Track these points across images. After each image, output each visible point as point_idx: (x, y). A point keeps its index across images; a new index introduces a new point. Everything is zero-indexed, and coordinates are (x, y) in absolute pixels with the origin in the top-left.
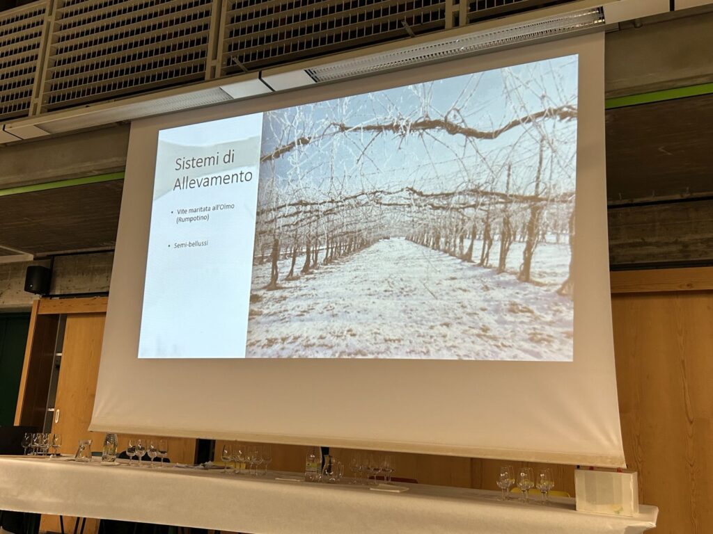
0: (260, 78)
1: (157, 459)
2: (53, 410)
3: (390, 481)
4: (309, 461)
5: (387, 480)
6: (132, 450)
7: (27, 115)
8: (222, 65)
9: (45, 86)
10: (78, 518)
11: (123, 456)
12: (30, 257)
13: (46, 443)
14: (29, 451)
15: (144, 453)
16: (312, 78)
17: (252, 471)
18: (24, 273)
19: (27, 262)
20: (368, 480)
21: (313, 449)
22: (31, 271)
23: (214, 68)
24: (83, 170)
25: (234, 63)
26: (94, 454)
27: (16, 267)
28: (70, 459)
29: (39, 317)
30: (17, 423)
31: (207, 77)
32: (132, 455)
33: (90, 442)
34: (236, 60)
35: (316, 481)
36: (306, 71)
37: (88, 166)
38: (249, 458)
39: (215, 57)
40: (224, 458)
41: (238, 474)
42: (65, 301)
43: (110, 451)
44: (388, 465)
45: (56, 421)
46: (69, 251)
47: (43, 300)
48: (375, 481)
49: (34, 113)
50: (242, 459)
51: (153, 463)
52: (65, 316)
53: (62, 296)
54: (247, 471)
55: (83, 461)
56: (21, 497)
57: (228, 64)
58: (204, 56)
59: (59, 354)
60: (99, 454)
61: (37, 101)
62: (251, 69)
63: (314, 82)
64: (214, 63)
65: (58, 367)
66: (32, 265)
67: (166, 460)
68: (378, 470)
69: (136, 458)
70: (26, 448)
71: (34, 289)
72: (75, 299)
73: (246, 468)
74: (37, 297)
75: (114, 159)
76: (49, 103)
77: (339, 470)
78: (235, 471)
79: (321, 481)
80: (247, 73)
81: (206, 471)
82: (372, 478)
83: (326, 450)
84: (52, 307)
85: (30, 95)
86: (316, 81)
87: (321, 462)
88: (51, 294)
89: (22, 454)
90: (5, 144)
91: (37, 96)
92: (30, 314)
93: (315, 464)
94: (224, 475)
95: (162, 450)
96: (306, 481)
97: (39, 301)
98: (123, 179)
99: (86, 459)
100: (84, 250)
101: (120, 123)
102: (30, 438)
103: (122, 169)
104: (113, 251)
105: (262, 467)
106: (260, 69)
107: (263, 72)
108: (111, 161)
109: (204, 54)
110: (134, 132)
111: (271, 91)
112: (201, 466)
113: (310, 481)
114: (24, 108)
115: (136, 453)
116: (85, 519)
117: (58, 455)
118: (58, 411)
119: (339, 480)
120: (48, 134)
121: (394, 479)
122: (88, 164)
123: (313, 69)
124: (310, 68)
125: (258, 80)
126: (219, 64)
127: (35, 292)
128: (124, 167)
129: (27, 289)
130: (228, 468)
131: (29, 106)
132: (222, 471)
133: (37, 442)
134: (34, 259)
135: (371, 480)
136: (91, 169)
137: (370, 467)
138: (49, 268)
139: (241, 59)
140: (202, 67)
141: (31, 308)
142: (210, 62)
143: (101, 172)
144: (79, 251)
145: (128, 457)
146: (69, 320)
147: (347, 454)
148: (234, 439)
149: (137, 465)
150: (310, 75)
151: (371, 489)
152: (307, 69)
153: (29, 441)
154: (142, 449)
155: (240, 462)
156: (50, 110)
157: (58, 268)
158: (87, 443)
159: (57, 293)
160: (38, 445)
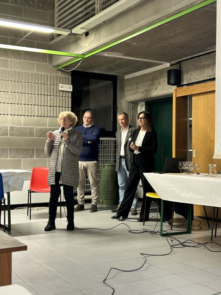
2: (191, 150)
12: (168, 65)
13: (191, 167)
14: (183, 171)
18: (166, 74)
19: (167, 68)
22: (169, 72)
27: (161, 71)
28: (205, 175)
29: (177, 98)
30: (174, 156)
42: (190, 87)
45: (194, 156)
46: (189, 57)
47: (178, 88)
52: (191, 96)
53: (188, 85)
55: (212, 176)
56: (183, 195)
59: (190, 119)
65: (191, 126)
66: (169, 69)
70: (181, 169)
71: (172, 83)
72: (195, 85)
74: (175, 87)
84: (183, 92)
88: (182, 84)
89: (180, 173)
97: (176, 89)
99: (215, 175)
100: (197, 55)
104: (215, 51)
116: (218, 208)
117: (198, 174)
118: (194, 150)
127: (173, 85)
129: (169, 83)
133: (186, 166)
134: (171, 66)
138: (178, 69)
141: (172, 94)
144: (194, 56)
146: (193, 98)
153: (182, 165)
157: (184, 69)
158: (213, 166)
159: (185, 83)
160: (187, 168)
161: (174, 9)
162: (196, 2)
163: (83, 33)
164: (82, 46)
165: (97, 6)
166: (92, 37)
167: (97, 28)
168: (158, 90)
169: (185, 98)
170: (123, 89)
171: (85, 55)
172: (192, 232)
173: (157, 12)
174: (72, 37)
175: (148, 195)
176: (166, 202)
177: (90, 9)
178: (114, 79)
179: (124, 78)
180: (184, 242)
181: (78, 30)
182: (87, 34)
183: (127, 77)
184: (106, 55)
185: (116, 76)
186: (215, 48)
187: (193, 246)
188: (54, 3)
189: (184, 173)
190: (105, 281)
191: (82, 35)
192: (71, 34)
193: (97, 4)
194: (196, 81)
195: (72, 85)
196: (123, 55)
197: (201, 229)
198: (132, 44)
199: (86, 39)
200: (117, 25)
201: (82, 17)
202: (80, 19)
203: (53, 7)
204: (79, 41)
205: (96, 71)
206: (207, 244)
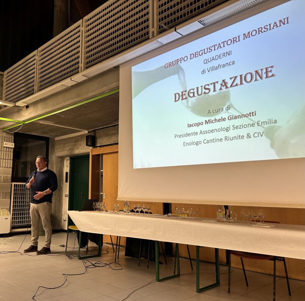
0: (175, 30)
1: (146, 212)
2: (102, 193)
3: (263, 222)
4: (219, 212)
5: (262, 221)
6: (136, 208)
7: (79, 72)
8: (157, 30)
9: (84, 57)
10: (118, 236)
11: (132, 211)
12: (86, 132)
13: (101, 206)
14: (96, 209)
15: (140, 210)
16: (202, 24)
17: (191, 218)
18: (85, 138)
19: (86, 134)
20: (251, 222)
21: (220, 207)
22: (87, 137)
23: (153, 32)
24: (102, 91)
25: (162, 27)
26: (120, 211)
27: (81, 136)
28: (111, 212)
29: (93, 156)
30: (90, 198)
31: (151, 37)
32: (136, 210)
33: (118, 205)
34: (163, 25)
35: (223, 222)
36: (198, 21)
37: (104, 89)
38: (188, 212)
39: (153, 27)
40: (176, 212)
41: (184, 218)
42: (102, 148)
43: (127, 209)
44: (262, 214)
45: (104, 198)
46: (101, 128)
47: (93, 149)
48: (255, 222)
49: (81, 71)
50: (184, 212)
51: (145, 214)
52: (102, 154)
53: (100, 146)
54: (188, 217)
55: (116, 213)
56: (95, 227)
57: (160, 28)
58: (148, 28)
59: (102, 171)
60: (123, 211)
61: (81, 65)
62: (171, 28)
63: (203, 26)
64: (153, 29)
65: (102, 176)
66: (87, 135)
67: (151, 213)
68: (256, 217)
69: (137, 212)
70: (94, 208)
71: (89, 145)
72: (105, 147)
73: (187, 216)
74: (91, 148)
75: (114, 84)
76: (86, 65)
77: (235, 217)
78: (182, 217)
79: (225, 222)
80: (169, 30)
81: (169, 217)
82: (253, 221)
83: (226, 207)
84: (97, 151)
85: (79, 63)
86: (204, 25)
87: (225, 213)
88: (96, 146)
89: (93, 210)
90: (72, 86)
91: (81, 63)
92: (89, 155)
93: (222, 214)
94: (177, 219)
95: (148, 208)
96: (218, 222)
97: (92, 149)
98: (119, 92)
99: (118, 212)
100: (106, 126)
101: (115, 67)
102: (95, 204)
103: (118, 88)
104: (118, 125)
105: (195, 216)
106: (175, 27)
107: (177, 28)
108: (113, 85)
109: (148, 27)
110: (121, 70)
111: (182, 36)
112: (166, 215)
113: (219, 221)
114: (77, 69)
115: (138, 209)
116: (120, 237)
117: (107, 211)
118: (104, 194)
119: (235, 221)
120: (87, 78)
121: (265, 222)
122: (104, 88)
123: (201, 20)
124: (200, 20)
125: (175, 32)
126: (155, 30)
127: (90, 146)
128: (119, 86)
129: (87, 145)
130: (179, 216)
131: (79, 68)
132: (176, 217)
133: (98, 205)
134: (88, 132)
135: (252, 222)
136: (105, 90)
137: (251, 215)
138: (94, 135)
139: (165, 24)
140: (148, 33)
141: (89, 152)
142: (151, 30)
143: (110, 91)
144: (104, 127)
145: (134, 212)
146: (104, 156)
147: (238, 209)
148: (180, 203)
149: (139, 215)
150: (201, 23)
151: (253, 225)
152: (199, 20)
153: (95, 205)
154: (140, 208)
155: (184, 213)
156: (87, 68)
157: (97, 136)
158: (117, 206)
159: (98, 145)
160: (98, 207)
161: (90, 95)
162: (105, 91)
163: (25, 106)
164: (23, 115)
165: (36, 88)
166: (31, 109)
167: (35, 103)
168: (79, 149)
169: (98, 155)
170: (53, 147)
171: (25, 122)
172: (102, 255)
173: (79, 96)
174: (16, 108)
175: (70, 227)
176: (83, 233)
177: (30, 89)
178: (47, 140)
179: (54, 139)
180: (95, 263)
181: (20, 103)
182: (27, 107)
183: (56, 139)
184: (41, 122)
185: (48, 138)
186: (118, 122)
187: (102, 266)
188: (3, 83)
189: (97, 211)
190: (34, 298)
191: (24, 107)
192: (15, 106)
193: (36, 86)
194: (106, 144)
195: (14, 143)
196: (54, 124)
197: (108, 253)
198: (61, 116)
199: (27, 110)
200: (50, 102)
201: (24, 95)
202: (22, 95)
203: (2, 85)
204: (21, 112)
205: (33, 134)
206: (111, 264)
